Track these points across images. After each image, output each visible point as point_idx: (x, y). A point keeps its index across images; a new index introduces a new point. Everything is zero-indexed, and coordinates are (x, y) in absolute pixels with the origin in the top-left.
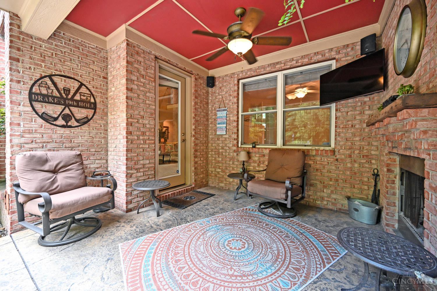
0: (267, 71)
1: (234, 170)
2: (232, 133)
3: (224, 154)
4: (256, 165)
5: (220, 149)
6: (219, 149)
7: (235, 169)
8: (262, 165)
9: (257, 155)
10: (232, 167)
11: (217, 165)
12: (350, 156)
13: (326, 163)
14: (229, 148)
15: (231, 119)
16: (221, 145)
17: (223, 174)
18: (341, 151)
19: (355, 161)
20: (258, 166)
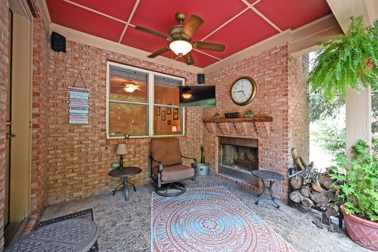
0: (142, 65)
1: (101, 167)
2: (97, 123)
3: (83, 150)
4: (131, 156)
5: (76, 144)
6: (73, 145)
7: (103, 166)
8: (137, 155)
9: (132, 146)
10: (97, 165)
11: (69, 169)
12: (193, 139)
13: (183, 145)
14: (92, 141)
15: (97, 104)
16: (76, 139)
17: (81, 178)
18: (189, 136)
19: (195, 142)
20: (134, 156)
